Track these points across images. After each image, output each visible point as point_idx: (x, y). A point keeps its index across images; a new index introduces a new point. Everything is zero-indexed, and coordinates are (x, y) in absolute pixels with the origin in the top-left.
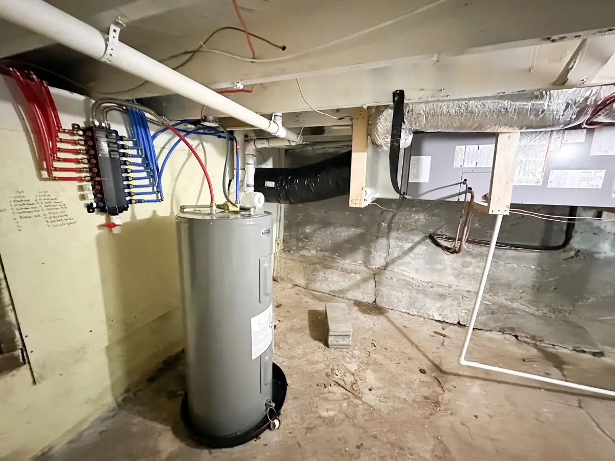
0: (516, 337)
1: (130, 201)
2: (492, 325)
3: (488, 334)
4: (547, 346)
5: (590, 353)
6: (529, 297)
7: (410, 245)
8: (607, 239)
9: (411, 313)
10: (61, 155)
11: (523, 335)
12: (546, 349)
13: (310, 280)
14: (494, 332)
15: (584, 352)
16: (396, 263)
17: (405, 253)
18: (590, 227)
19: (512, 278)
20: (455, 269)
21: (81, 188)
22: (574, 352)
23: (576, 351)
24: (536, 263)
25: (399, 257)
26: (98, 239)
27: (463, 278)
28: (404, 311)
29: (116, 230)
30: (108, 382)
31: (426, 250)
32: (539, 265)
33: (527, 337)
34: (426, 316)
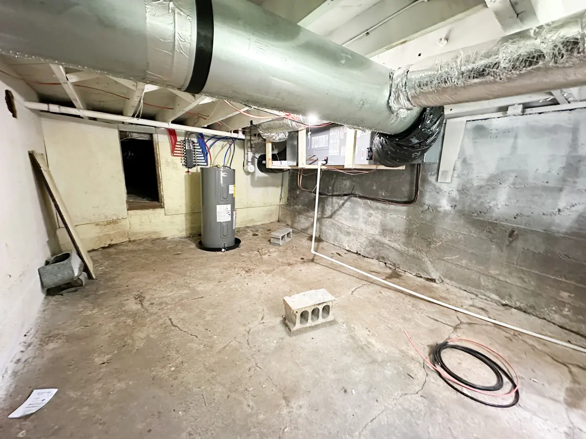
0: (385, 263)
1: (195, 165)
2: (373, 254)
3: (370, 260)
4: (401, 271)
5: (424, 278)
6: (403, 240)
7: (343, 201)
8: (444, 196)
9: (335, 244)
10: (176, 149)
11: (389, 262)
12: (399, 273)
13: (293, 222)
14: (374, 260)
15: (421, 277)
16: (336, 214)
17: (340, 207)
18: (435, 188)
19: (393, 225)
20: (364, 218)
21: (181, 159)
22: (416, 277)
23: (417, 276)
24: (405, 214)
25: (337, 210)
26: (185, 176)
27: (369, 224)
28: (332, 243)
29: (190, 174)
30: (184, 227)
31: (350, 205)
32: (407, 216)
33: (391, 264)
34: (341, 247)
